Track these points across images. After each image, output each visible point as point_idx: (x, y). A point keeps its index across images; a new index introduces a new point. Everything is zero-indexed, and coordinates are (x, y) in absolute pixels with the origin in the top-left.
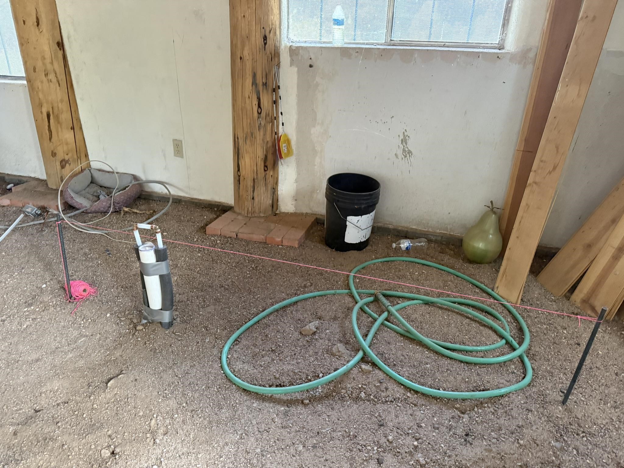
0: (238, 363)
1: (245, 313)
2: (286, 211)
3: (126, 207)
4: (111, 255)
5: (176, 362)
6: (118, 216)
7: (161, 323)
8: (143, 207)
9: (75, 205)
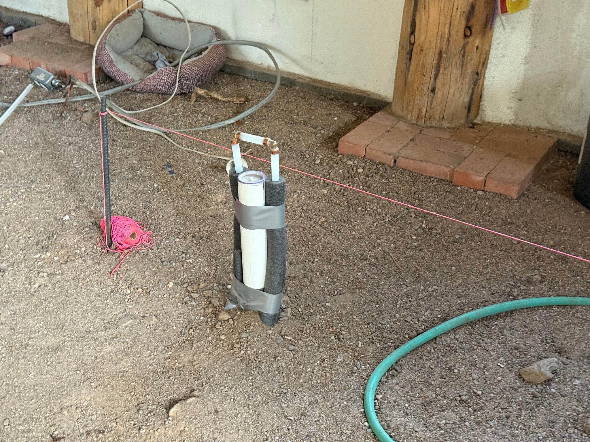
0: (395, 413)
1: (409, 319)
2: (495, 121)
3: (201, 87)
4: (174, 175)
5: (285, 391)
6: (186, 103)
7: (260, 313)
8: (228, 90)
9: (114, 74)
